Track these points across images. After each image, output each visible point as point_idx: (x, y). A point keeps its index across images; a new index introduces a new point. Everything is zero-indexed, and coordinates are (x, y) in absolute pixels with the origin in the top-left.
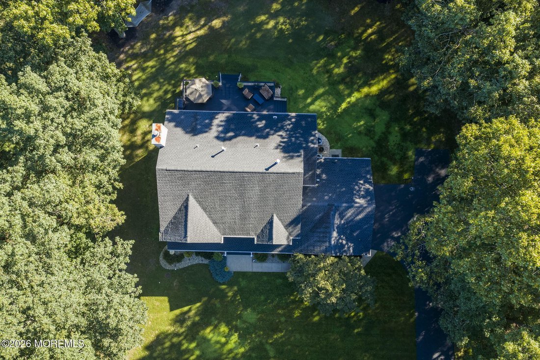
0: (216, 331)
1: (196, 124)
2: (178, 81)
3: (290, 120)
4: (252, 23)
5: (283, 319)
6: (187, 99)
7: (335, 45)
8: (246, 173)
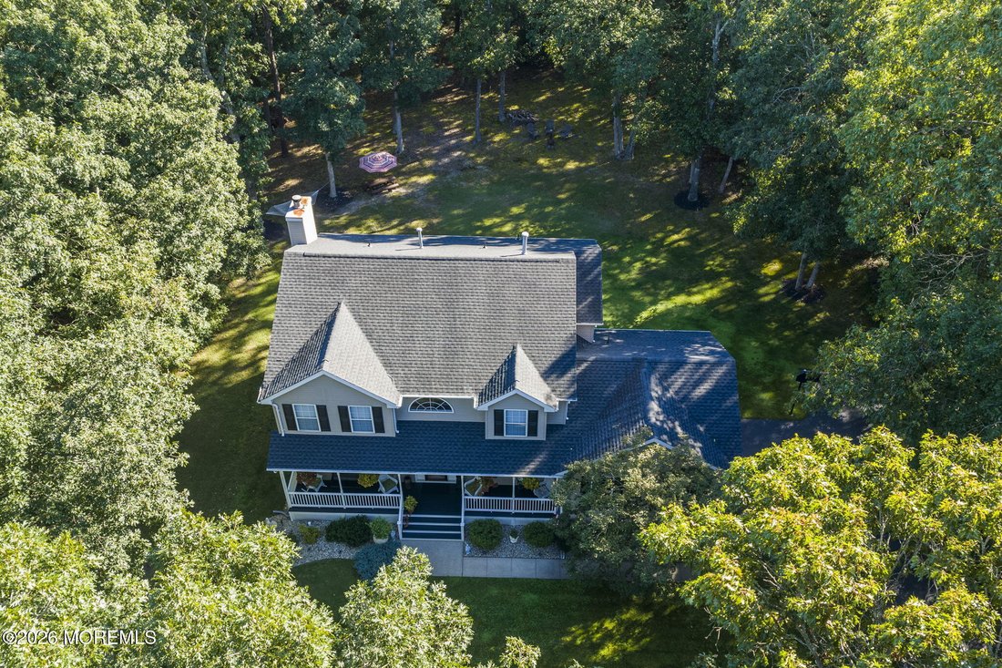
4: (478, 224)
7: (619, 249)
8: (462, 260)
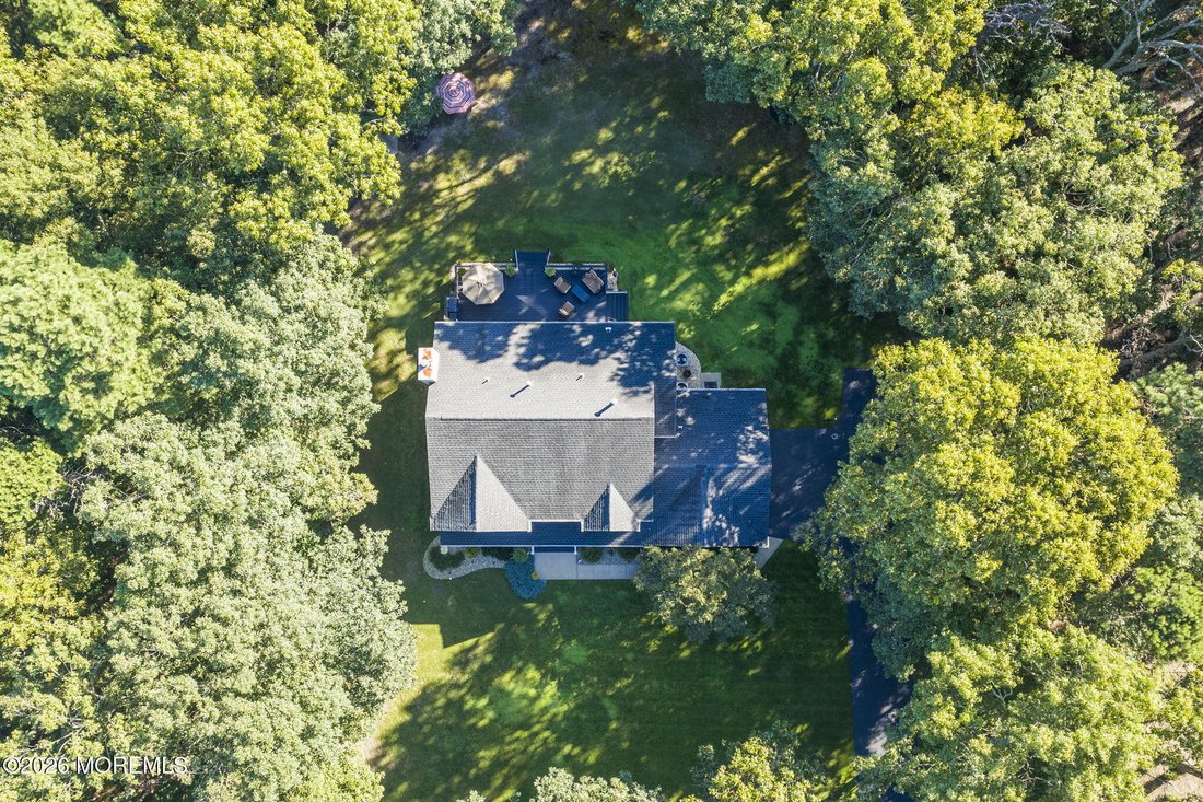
0: (521, 677)
1: (484, 344)
2: (446, 265)
3: (632, 332)
4: (567, 163)
5: (630, 656)
6: (462, 296)
7: (707, 196)
8: (565, 421)
